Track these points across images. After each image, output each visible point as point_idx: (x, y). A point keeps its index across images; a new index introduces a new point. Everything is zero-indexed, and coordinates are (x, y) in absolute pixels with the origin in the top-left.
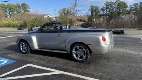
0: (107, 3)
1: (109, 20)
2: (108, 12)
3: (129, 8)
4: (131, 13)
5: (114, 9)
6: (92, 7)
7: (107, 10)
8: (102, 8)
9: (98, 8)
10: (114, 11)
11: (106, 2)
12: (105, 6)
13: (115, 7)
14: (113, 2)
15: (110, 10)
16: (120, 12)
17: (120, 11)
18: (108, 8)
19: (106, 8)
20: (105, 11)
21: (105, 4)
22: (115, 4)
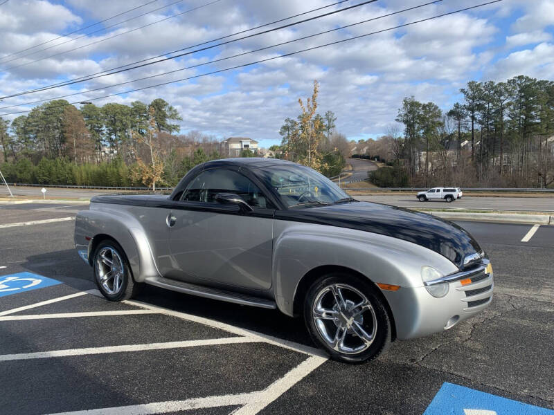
0: (474, 87)
2: (480, 122)
5: (507, 111)
6: (412, 106)
7: (473, 118)
8: (451, 108)
9: (436, 108)
10: (506, 118)
11: (470, 84)
12: (464, 102)
13: (509, 104)
14: (500, 84)
15: (487, 116)
16: (532, 124)
17: (532, 117)
18: (480, 107)
19: (469, 109)
20: (468, 118)
21: (465, 93)
22: (507, 90)
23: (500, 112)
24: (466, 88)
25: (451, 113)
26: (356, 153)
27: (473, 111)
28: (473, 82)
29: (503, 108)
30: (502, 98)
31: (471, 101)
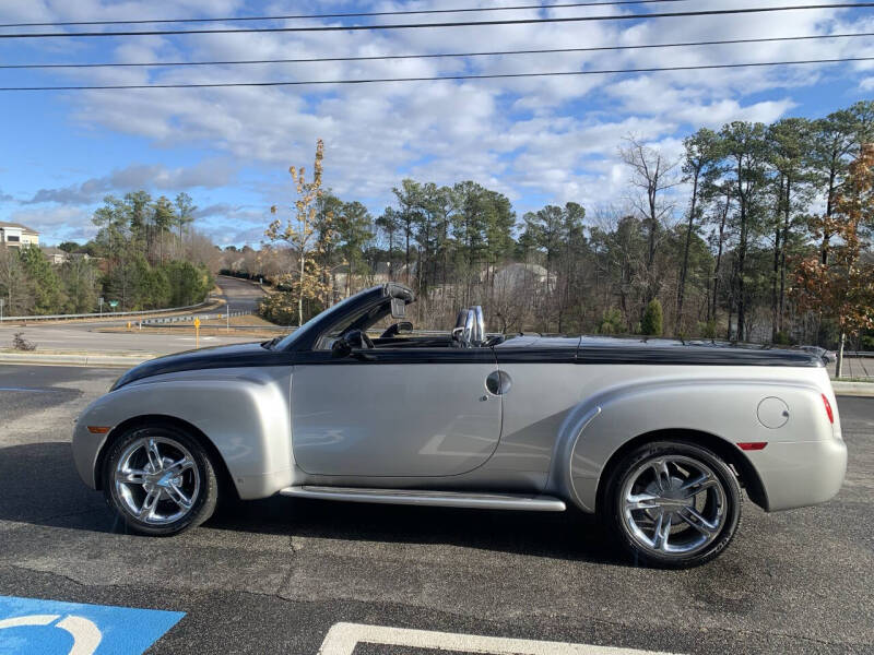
0: (411, 187)
1: (425, 283)
2: (417, 238)
3: (523, 231)
4: (531, 258)
5: (451, 227)
6: (327, 203)
7: (409, 233)
8: (382, 213)
9: (364, 211)
10: (451, 237)
11: (405, 183)
12: (397, 207)
13: (454, 218)
14: (444, 189)
15: (425, 231)
16: (479, 248)
17: (481, 239)
18: (418, 217)
19: (403, 218)
20: (402, 231)
21: (398, 194)
22: (453, 199)
23: (442, 226)
24: (401, 189)
25: (381, 221)
26: (226, 267)
27: (408, 223)
28: (409, 181)
29: (446, 223)
30: (447, 208)
31: (406, 207)
